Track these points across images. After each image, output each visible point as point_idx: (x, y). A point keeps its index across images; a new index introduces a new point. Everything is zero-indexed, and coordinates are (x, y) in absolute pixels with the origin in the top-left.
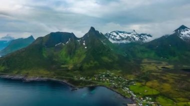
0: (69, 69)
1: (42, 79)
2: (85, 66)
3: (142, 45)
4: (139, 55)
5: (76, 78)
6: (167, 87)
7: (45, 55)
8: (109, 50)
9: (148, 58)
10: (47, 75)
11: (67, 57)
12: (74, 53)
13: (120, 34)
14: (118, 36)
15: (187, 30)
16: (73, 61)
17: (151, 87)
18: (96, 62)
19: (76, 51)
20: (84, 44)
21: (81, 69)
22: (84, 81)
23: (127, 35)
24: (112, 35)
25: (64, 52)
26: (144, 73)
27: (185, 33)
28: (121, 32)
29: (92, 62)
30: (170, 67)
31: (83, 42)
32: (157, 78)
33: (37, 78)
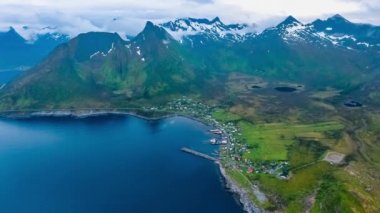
0: (129, 96)
1: (97, 113)
3: (230, 48)
4: (225, 66)
5: (145, 109)
9: (238, 71)
10: (102, 107)
13: (193, 24)
14: (190, 28)
15: (296, 25)
16: (128, 83)
17: (234, 113)
18: (165, 85)
19: (129, 66)
20: (139, 53)
21: (146, 95)
24: (179, 27)
25: (108, 69)
26: (229, 97)
28: (194, 20)
29: (159, 84)
30: (263, 85)
31: (137, 50)
33: (91, 113)
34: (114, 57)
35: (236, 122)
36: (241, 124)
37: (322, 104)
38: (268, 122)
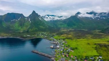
0: (21, 32)
2: (30, 30)
3: (61, 21)
5: (25, 36)
6: (70, 36)
7: (4, 26)
8: (44, 23)
10: (6, 35)
11: (19, 27)
12: (23, 25)
13: (50, 16)
14: (49, 17)
16: (23, 29)
17: (63, 36)
18: (36, 28)
19: (25, 24)
20: (29, 20)
21: (27, 32)
22: (30, 37)
23: (53, 17)
24: (46, 17)
25: (17, 25)
26: (61, 32)
27: (79, 15)
29: (34, 28)
30: (73, 30)
31: (29, 19)
32: (66, 33)
34: (20, 21)
35: (64, 39)
36: (66, 40)
37: (98, 33)
38: (78, 39)
